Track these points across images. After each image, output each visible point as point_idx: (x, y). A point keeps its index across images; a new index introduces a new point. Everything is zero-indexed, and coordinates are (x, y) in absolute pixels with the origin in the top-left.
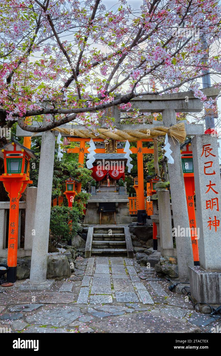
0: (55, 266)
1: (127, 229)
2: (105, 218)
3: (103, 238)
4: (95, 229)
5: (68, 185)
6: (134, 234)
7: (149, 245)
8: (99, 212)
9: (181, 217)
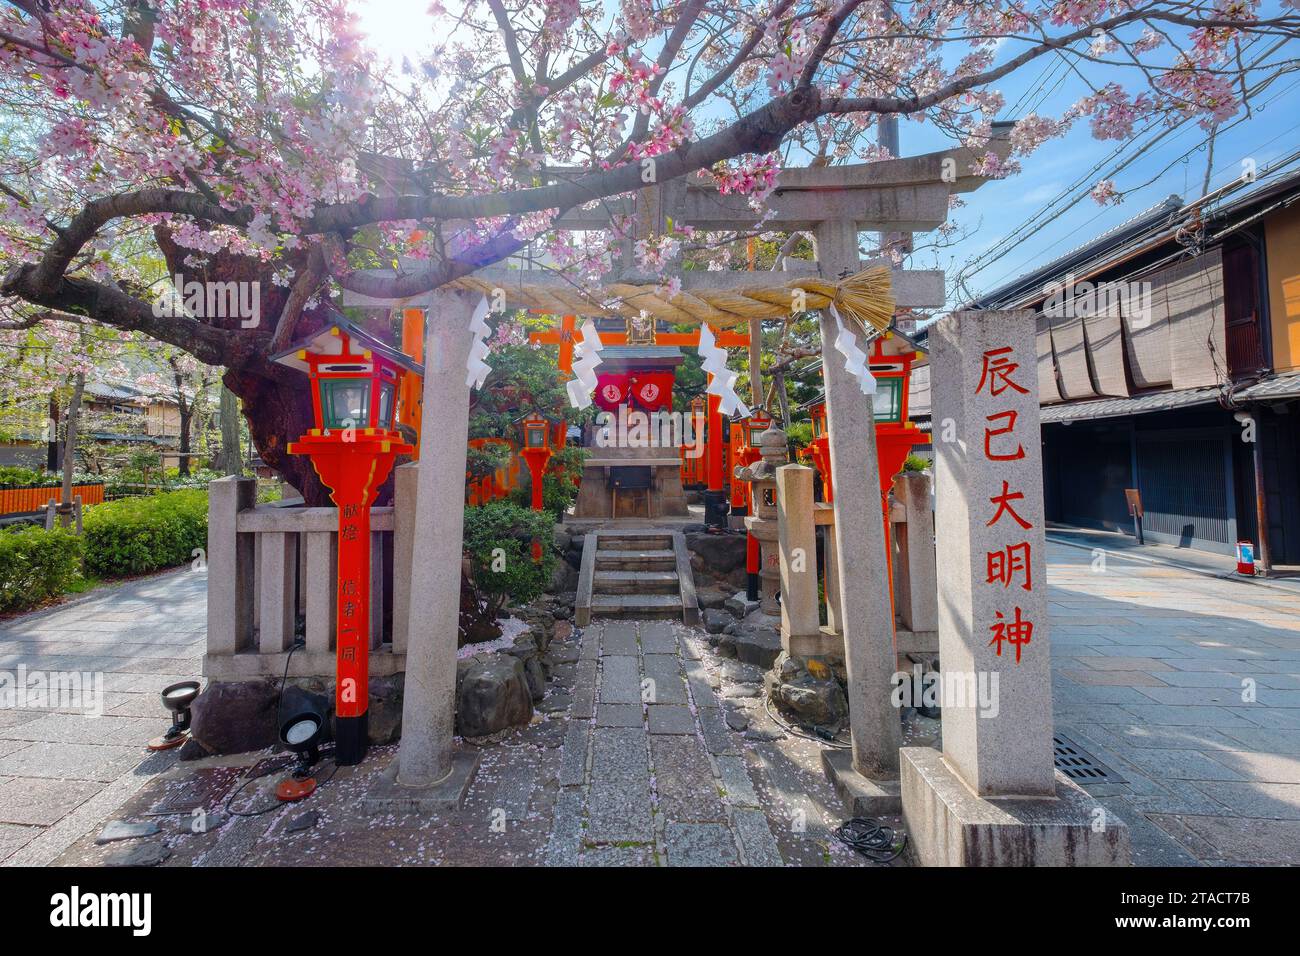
0: (484, 702)
1: (679, 539)
2: (626, 503)
3: (622, 565)
4: (600, 539)
5: (531, 431)
6: (698, 554)
7: (735, 584)
8: (610, 488)
9: (869, 573)
